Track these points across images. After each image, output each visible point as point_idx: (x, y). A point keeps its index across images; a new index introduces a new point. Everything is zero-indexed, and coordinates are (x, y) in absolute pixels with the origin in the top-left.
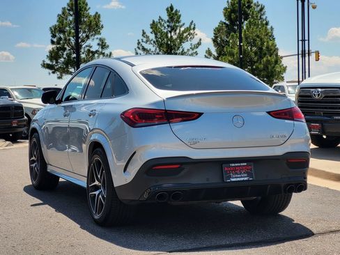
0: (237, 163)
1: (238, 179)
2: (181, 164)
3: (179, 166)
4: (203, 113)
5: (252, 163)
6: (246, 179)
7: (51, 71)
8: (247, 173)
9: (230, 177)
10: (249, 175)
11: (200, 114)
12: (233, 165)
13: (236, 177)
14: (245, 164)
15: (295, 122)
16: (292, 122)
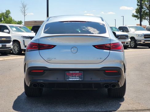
0: (73, 71)
1: (73, 79)
2: (44, 70)
3: (43, 71)
4: (56, 46)
5: (82, 72)
6: (78, 79)
7: (136, 18)
8: (79, 76)
9: (69, 78)
10: (80, 78)
11: (55, 46)
12: (71, 72)
13: (72, 78)
14: (78, 72)
15: (111, 51)
16: (109, 51)
